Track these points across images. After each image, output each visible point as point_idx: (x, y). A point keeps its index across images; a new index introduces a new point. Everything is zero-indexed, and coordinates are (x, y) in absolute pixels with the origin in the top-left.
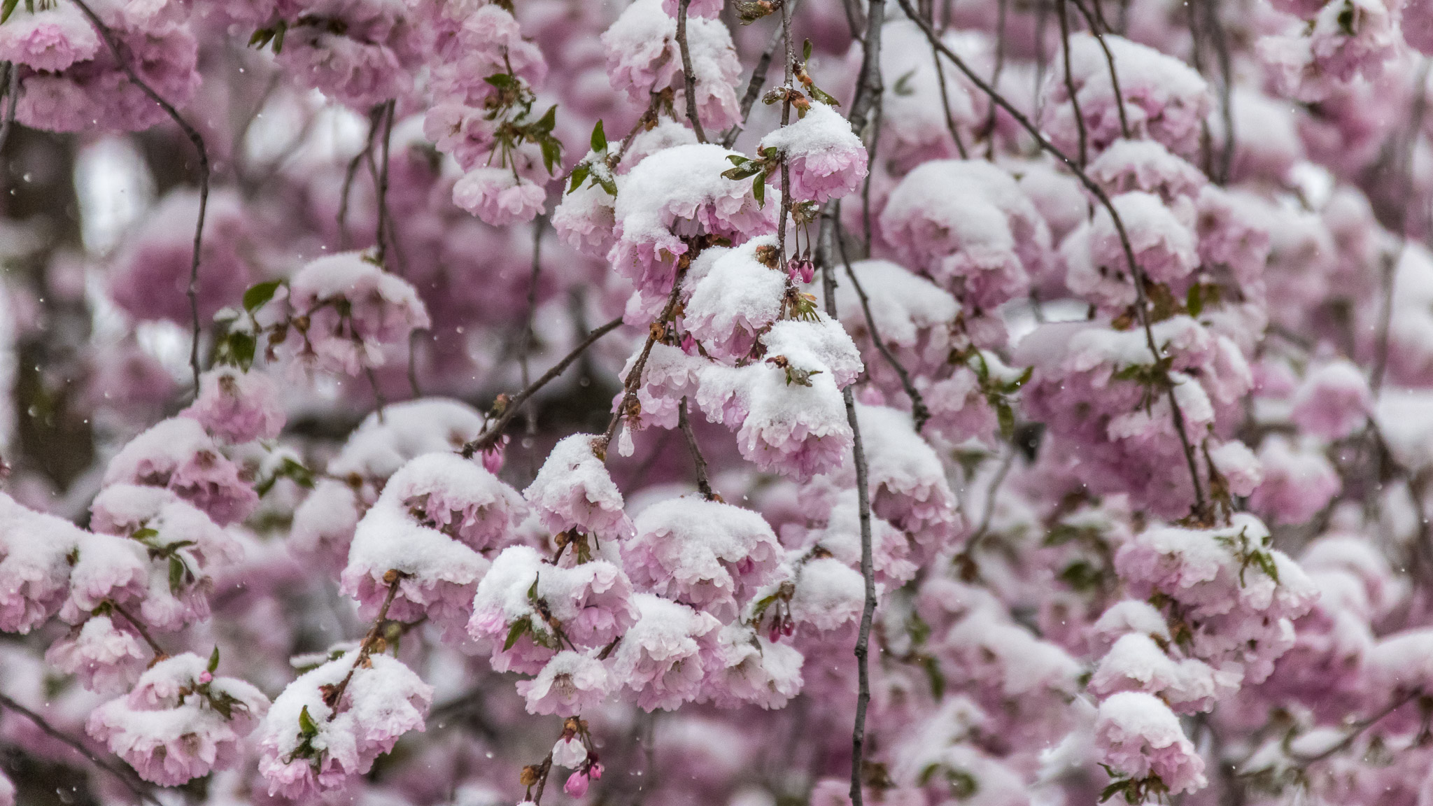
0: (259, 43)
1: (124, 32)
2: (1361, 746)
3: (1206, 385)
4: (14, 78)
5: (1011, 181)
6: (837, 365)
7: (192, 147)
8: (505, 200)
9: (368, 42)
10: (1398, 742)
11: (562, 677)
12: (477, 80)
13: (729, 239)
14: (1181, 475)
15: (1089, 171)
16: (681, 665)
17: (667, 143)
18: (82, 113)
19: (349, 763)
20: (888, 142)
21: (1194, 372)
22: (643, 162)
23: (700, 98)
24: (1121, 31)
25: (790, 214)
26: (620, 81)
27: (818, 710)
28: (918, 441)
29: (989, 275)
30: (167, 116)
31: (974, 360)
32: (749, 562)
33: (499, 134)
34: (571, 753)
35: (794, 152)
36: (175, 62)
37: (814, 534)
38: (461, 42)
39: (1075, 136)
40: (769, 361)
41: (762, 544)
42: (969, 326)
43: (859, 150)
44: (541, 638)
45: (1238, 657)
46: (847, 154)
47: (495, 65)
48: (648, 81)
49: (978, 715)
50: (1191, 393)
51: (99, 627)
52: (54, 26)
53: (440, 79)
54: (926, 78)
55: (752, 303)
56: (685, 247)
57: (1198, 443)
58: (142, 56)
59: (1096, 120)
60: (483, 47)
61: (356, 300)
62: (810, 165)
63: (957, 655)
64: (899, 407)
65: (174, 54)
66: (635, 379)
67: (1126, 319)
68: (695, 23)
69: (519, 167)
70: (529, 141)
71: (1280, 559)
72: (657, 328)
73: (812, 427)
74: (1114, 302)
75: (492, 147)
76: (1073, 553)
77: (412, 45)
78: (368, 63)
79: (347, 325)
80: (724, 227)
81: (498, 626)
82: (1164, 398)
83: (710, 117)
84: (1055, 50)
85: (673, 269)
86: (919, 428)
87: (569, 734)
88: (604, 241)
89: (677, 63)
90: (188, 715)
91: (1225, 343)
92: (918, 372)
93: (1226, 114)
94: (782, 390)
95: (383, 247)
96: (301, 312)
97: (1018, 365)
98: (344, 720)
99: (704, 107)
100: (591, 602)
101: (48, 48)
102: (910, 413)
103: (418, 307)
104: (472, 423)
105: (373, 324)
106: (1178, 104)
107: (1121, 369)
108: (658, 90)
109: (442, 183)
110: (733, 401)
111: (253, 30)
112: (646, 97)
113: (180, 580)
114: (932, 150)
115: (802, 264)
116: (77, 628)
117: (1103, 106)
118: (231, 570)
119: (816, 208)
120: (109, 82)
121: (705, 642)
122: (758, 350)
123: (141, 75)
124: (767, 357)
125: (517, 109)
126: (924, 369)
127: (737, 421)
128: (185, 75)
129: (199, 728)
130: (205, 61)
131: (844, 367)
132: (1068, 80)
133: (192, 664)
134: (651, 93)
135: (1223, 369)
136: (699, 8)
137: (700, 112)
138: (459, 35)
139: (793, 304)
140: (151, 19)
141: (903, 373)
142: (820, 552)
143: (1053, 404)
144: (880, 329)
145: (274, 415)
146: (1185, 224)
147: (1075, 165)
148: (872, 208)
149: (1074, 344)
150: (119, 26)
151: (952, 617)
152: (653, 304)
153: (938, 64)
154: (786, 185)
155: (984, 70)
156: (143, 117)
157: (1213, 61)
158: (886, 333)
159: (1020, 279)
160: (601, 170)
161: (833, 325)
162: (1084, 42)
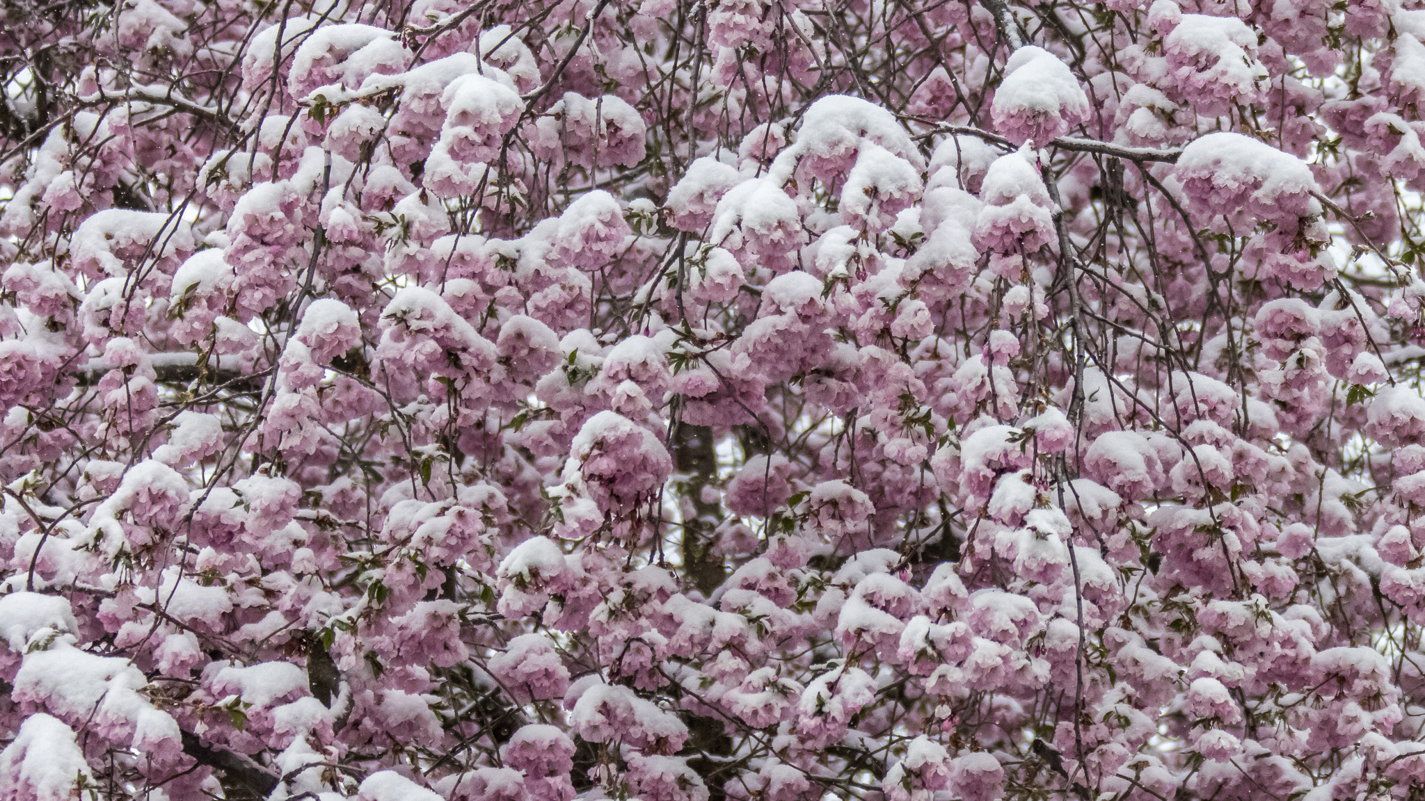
0: (793, 382)
1: (730, 378)
2: (1310, 700)
3: (1238, 534)
4: (681, 402)
5: (1145, 440)
6: (1060, 529)
7: (764, 431)
8: (908, 453)
9: (844, 380)
10: (1327, 698)
11: (942, 677)
12: (894, 397)
13: (1014, 469)
14: (1227, 575)
15: (1182, 435)
16: (994, 669)
17: (984, 425)
18: (713, 417)
19: (840, 718)
20: (1086, 424)
21: (1232, 528)
22: (973, 435)
23: (999, 405)
24: (1195, 368)
25: (1037, 459)
26: (961, 397)
27: (1057, 689)
28: (1103, 563)
29: (1135, 484)
30: (752, 418)
31: (1129, 525)
32: (1025, 621)
33: (905, 422)
34: (944, 711)
35: (1039, 429)
36: (755, 392)
37: (1055, 607)
38: (887, 379)
39: (1175, 418)
40: (1028, 528)
41: (1032, 613)
42: (1126, 509)
44: (931, 657)
45: (1255, 660)
46: (1064, 429)
47: (902, 390)
48: (974, 396)
49: (1130, 690)
50: (1231, 536)
51: (725, 655)
52: (698, 376)
53: (877, 397)
54: (1104, 393)
55: (1020, 501)
56: (994, 474)
57: (1235, 561)
58: (739, 390)
59: (1185, 411)
60: (897, 381)
61: (840, 502)
62: (1047, 435)
63: (1122, 663)
64: (1094, 547)
65: (754, 388)
66: (972, 536)
67: (1199, 504)
68: (996, 369)
69: (915, 437)
70: (919, 425)
71: (1274, 614)
72: (982, 512)
73: (1048, 559)
74: (1195, 496)
75: (902, 428)
76: (1176, 614)
77: (864, 382)
78: (844, 390)
79: (837, 513)
80: (1012, 465)
81: (911, 653)
82: (1219, 540)
83: (1004, 412)
84: (1166, 380)
85: (989, 485)
86: (1103, 557)
87: (942, 703)
88: (956, 472)
89: (988, 388)
90: (767, 695)
91: (1247, 514)
92: (1103, 531)
93: (1245, 408)
94: (1034, 542)
95: (852, 477)
96: (815, 507)
97: (1150, 526)
98: (837, 698)
99: (1001, 408)
100: (954, 641)
101: (696, 386)
102: (1100, 550)
103: (870, 504)
104: (896, 557)
105: (849, 512)
106: (1223, 403)
107: (1198, 527)
108: (979, 400)
109: (878, 446)
110: (1011, 547)
111: (790, 376)
112: (973, 403)
113: (762, 633)
114: (1107, 427)
115: (1043, 481)
116: (716, 655)
117: (1188, 404)
118: (786, 628)
119: (1049, 456)
120: (724, 402)
121: (1005, 659)
122: (1023, 524)
123: (739, 398)
124: (1027, 526)
125: (913, 410)
126: (1105, 529)
127: (1013, 557)
128: (760, 398)
129: (773, 702)
130: (769, 392)
131: (1063, 529)
132: (1171, 393)
133: (768, 672)
134: (976, 402)
135: (1246, 526)
136: (998, 362)
137: (999, 410)
138: (885, 376)
139: (1040, 501)
140: (743, 372)
141: (1096, 531)
142: (1058, 615)
143: (1166, 544)
144: (1085, 511)
145: (804, 555)
146: (1227, 459)
147: (1175, 432)
148: (1080, 455)
149: (1175, 518)
150: (728, 376)
151: (1120, 645)
152: (978, 502)
153: (1110, 386)
154: (1036, 446)
155: (1131, 388)
156: (741, 420)
157: (1238, 385)
158: (1087, 513)
159: (1150, 486)
160: (953, 438)
161: (1060, 511)
162: (1178, 375)
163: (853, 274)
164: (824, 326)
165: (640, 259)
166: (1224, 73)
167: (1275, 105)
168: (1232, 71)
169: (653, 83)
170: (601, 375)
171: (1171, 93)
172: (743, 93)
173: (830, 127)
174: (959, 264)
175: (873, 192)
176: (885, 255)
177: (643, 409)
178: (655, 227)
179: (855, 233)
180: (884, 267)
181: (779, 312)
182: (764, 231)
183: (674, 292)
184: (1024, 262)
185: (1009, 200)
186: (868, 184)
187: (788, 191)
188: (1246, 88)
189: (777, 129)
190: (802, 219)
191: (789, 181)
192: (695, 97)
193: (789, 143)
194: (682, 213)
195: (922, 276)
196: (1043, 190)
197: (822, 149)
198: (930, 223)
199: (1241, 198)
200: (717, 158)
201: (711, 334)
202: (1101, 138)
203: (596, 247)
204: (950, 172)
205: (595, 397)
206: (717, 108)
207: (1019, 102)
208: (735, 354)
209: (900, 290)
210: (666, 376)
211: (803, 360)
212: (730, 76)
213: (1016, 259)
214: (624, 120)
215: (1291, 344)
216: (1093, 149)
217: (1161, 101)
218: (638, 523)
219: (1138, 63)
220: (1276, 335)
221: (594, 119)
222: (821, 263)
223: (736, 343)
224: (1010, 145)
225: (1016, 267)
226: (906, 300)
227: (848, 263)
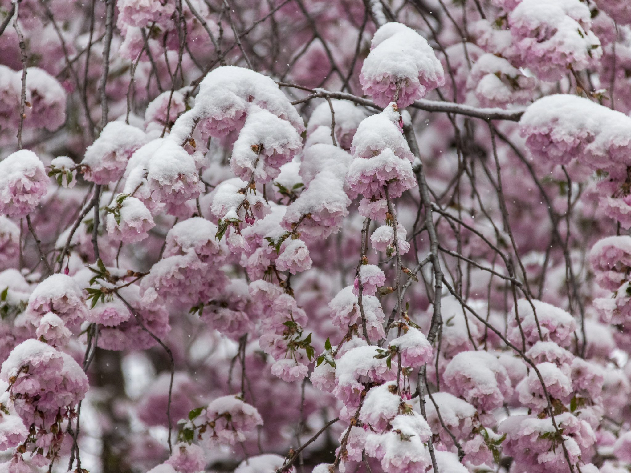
0: (193, 312)
1: (140, 310)
3: (577, 440)
4: (97, 330)
5: (496, 358)
6: (421, 433)
7: (167, 354)
8: (292, 371)
9: (236, 310)
12: (280, 324)
13: (379, 383)
15: (526, 354)
17: (355, 346)
18: (124, 343)
20: (444, 345)
21: (572, 435)
22: (346, 353)
23: (368, 328)
24: (540, 298)
25: (401, 372)
26: (336, 322)
28: (461, 465)
29: (488, 397)
30: (158, 343)
31: (482, 432)
33: (289, 345)
35: (403, 347)
36: (160, 321)
38: (273, 309)
39: (521, 340)
40: (394, 431)
42: (480, 418)
43: (429, 346)
46: (424, 348)
47: (287, 318)
48: (347, 322)
50: (571, 444)
52: (112, 308)
53: (265, 324)
54: (459, 318)
55: (386, 408)
56: (364, 387)
57: (575, 464)
58: (147, 319)
59: (529, 334)
60: (282, 311)
61: (233, 414)
62: (409, 352)
64: (453, 452)
65: (160, 318)
66: (345, 441)
67: (543, 414)
68: (365, 298)
69: (297, 358)
70: (301, 348)
72: (353, 420)
73: (411, 458)
74: (539, 407)
75: (286, 351)
77: (254, 311)
78: (236, 318)
79: (230, 425)
80: (379, 379)
82: (560, 446)
83: (373, 335)
84: (512, 306)
85: (359, 396)
86: (461, 460)
88: (331, 386)
89: (359, 314)
91: (585, 423)
92: (460, 437)
93: (583, 330)
94: (399, 443)
95: (244, 392)
96: (211, 420)
97: (500, 433)
99: (370, 331)
101: (110, 317)
102: (457, 453)
103: (258, 416)
104: (281, 461)
105: (240, 424)
106: (562, 326)
107: (542, 434)
108: (351, 325)
109: (267, 367)
110: (379, 448)
111: (190, 307)
112: (346, 328)
114: (462, 348)
115: (406, 392)
117: (532, 328)
119: (411, 369)
120: (134, 330)
122: (389, 427)
123: (147, 327)
124: (393, 430)
125: (296, 335)
126: (462, 436)
127: (381, 456)
128: (164, 326)
130: (172, 321)
131: (424, 434)
132: (517, 318)
134: (349, 326)
135: (584, 434)
136: (367, 291)
137: (368, 333)
138: (272, 306)
139: (403, 409)
140: (151, 304)
141: (454, 438)
143: (515, 449)
144: (444, 420)
145: (202, 461)
146: (566, 375)
147: (521, 353)
148: (439, 372)
149: (522, 425)
150: (138, 308)
152: (351, 411)
153: (465, 313)
154: (399, 361)
155: (483, 314)
156: (147, 344)
157: (577, 308)
158: (446, 422)
159: (501, 398)
160: (329, 357)
161: (421, 417)
162: (523, 303)
163: (243, 219)
164: (221, 263)
165: (62, 208)
166: (561, 43)
167: (606, 69)
168: (568, 41)
169: (71, 57)
170: (29, 308)
171: (516, 62)
172: (148, 65)
173: (223, 94)
174: (333, 208)
175: (259, 149)
176: (271, 203)
177: (64, 337)
178: (74, 181)
179: (244, 184)
180: (270, 212)
181: (181, 252)
182: (167, 183)
183: (91, 236)
184: (389, 206)
185: (376, 153)
186: (255, 142)
187: (187, 149)
188: (580, 56)
189: (178, 96)
190: (200, 174)
191: (188, 140)
192: (107, 69)
193: (188, 108)
194: (98, 169)
195: (302, 219)
196: (404, 144)
197: (216, 113)
198: (308, 175)
199: (576, 150)
200: (127, 122)
201: (122, 272)
202: (455, 101)
203: (23, 198)
204: (324, 132)
205: (24, 328)
206: (127, 78)
207: (384, 70)
208: (144, 289)
209: (282, 231)
210: (84, 308)
211: (201, 293)
212: (137, 52)
213: (382, 204)
214: (46, 89)
215: (622, 276)
216: (448, 111)
217: (506, 68)
218: (59, 435)
219: (486, 36)
220: (608, 268)
221: (19, 89)
222: (216, 210)
223: (145, 279)
224: (376, 107)
225: (382, 210)
226: (288, 240)
227: (239, 208)
